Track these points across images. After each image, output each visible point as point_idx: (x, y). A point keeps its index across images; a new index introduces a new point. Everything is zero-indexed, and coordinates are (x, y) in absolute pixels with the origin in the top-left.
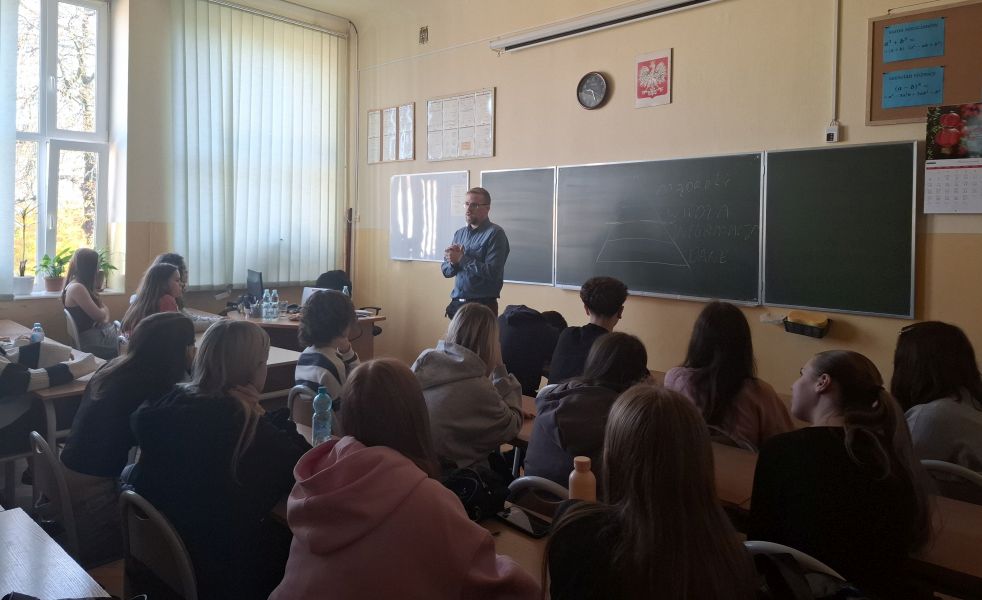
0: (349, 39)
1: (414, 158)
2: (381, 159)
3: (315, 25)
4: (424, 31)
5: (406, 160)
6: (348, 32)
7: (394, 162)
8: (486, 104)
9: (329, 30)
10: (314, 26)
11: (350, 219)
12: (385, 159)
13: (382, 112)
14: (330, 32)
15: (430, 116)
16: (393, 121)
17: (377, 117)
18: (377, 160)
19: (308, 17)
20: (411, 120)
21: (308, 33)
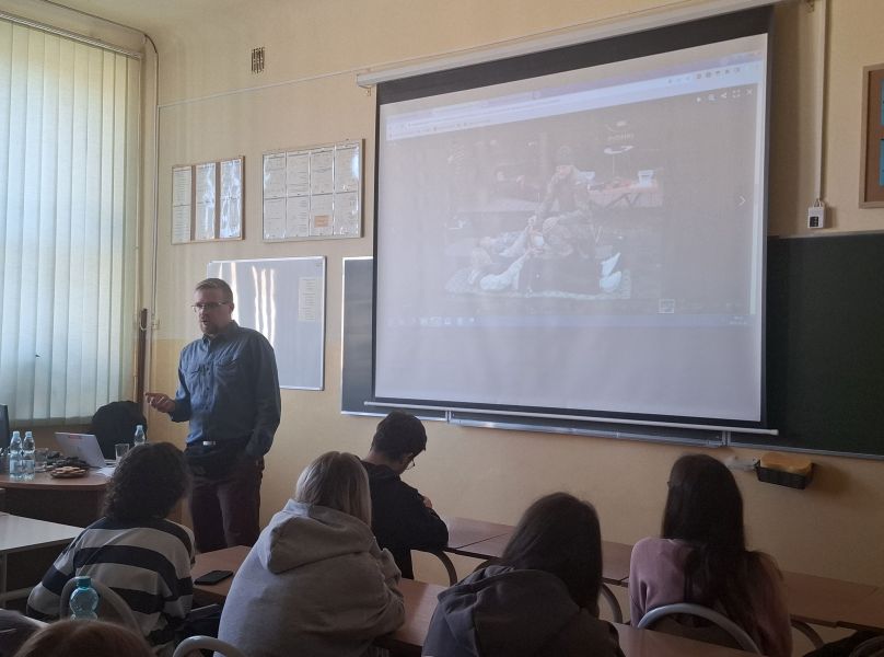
0: (144, 61)
1: (244, 237)
2: (192, 237)
3: (91, 38)
4: (258, 55)
5: (232, 240)
6: (142, 51)
7: (210, 242)
8: (350, 161)
9: (116, 46)
10: (91, 40)
11: (144, 326)
12: (197, 237)
13: (194, 168)
14: (115, 49)
15: (266, 178)
16: (211, 183)
17: (188, 175)
18: (186, 238)
19: (83, 26)
20: (238, 182)
21: (81, 51)
